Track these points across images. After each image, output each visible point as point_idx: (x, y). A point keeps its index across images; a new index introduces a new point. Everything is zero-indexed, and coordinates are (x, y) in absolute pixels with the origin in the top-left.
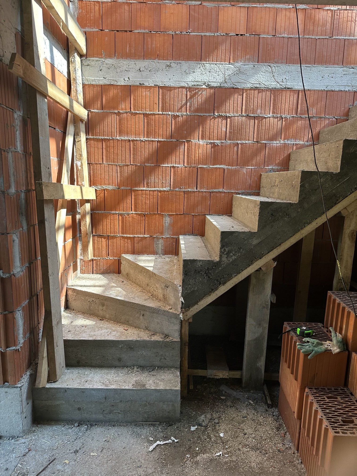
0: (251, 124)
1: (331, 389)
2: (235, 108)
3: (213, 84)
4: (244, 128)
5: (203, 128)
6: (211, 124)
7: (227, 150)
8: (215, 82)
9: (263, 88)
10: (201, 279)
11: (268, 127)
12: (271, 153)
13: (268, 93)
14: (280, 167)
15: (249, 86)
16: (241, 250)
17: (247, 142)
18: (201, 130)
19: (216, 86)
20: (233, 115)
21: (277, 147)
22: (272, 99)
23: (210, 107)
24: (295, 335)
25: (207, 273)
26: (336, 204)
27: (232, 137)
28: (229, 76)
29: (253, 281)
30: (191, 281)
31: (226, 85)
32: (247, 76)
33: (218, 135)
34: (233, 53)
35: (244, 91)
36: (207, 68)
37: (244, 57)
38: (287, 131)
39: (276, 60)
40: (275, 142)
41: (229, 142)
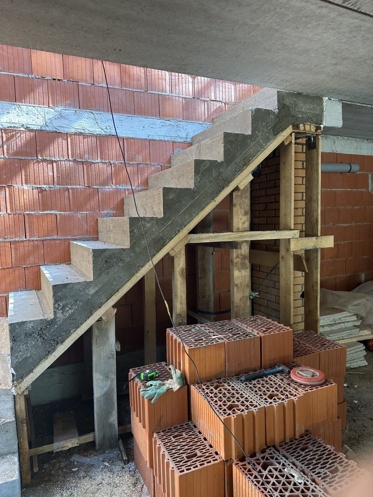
0: (79, 169)
1: (177, 427)
2: (60, 152)
3: (32, 127)
4: (72, 173)
5: (26, 172)
6: (35, 168)
7: (56, 195)
8: (35, 125)
9: (88, 134)
10: (33, 343)
11: (97, 172)
12: (104, 198)
13: (94, 139)
14: (115, 212)
15: (73, 131)
16: (78, 302)
17: (78, 187)
18: (23, 174)
19: (36, 129)
20: (59, 160)
21: (110, 192)
22: (98, 145)
23: (32, 150)
24: (139, 381)
25: (41, 335)
26: (164, 246)
27: (61, 181)
28: (50, 120)
29: (96, 332)
30: (21, 347)
31: (47, 129)
32: (69, 121)
33: (45, 179)
34: (52, 97)
35: (68, 136)
36: (24, 110)
37: (64, 102)
38: (117, 177)
39: (98, 108)
40: (107, 187)
41: (58, 186)
